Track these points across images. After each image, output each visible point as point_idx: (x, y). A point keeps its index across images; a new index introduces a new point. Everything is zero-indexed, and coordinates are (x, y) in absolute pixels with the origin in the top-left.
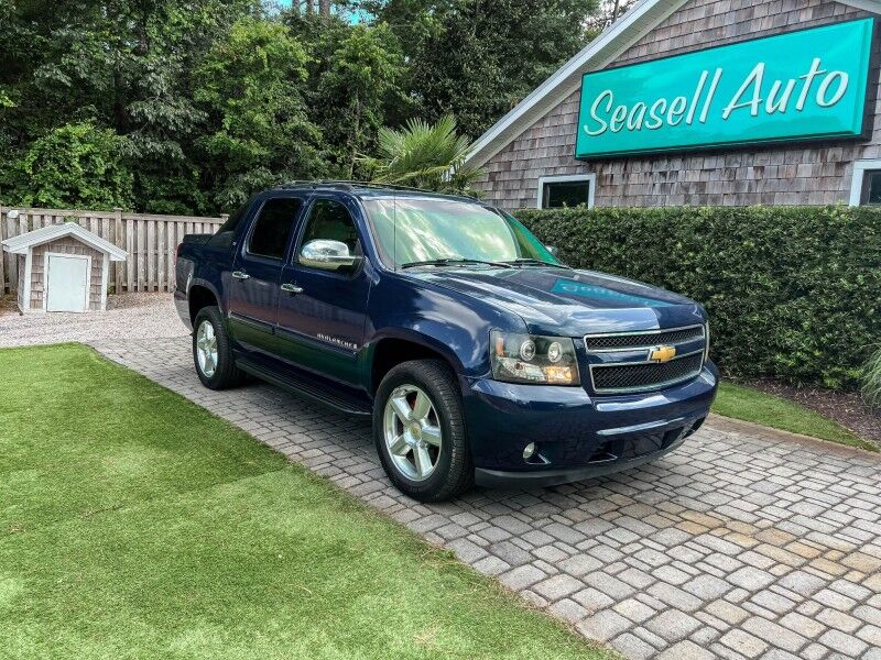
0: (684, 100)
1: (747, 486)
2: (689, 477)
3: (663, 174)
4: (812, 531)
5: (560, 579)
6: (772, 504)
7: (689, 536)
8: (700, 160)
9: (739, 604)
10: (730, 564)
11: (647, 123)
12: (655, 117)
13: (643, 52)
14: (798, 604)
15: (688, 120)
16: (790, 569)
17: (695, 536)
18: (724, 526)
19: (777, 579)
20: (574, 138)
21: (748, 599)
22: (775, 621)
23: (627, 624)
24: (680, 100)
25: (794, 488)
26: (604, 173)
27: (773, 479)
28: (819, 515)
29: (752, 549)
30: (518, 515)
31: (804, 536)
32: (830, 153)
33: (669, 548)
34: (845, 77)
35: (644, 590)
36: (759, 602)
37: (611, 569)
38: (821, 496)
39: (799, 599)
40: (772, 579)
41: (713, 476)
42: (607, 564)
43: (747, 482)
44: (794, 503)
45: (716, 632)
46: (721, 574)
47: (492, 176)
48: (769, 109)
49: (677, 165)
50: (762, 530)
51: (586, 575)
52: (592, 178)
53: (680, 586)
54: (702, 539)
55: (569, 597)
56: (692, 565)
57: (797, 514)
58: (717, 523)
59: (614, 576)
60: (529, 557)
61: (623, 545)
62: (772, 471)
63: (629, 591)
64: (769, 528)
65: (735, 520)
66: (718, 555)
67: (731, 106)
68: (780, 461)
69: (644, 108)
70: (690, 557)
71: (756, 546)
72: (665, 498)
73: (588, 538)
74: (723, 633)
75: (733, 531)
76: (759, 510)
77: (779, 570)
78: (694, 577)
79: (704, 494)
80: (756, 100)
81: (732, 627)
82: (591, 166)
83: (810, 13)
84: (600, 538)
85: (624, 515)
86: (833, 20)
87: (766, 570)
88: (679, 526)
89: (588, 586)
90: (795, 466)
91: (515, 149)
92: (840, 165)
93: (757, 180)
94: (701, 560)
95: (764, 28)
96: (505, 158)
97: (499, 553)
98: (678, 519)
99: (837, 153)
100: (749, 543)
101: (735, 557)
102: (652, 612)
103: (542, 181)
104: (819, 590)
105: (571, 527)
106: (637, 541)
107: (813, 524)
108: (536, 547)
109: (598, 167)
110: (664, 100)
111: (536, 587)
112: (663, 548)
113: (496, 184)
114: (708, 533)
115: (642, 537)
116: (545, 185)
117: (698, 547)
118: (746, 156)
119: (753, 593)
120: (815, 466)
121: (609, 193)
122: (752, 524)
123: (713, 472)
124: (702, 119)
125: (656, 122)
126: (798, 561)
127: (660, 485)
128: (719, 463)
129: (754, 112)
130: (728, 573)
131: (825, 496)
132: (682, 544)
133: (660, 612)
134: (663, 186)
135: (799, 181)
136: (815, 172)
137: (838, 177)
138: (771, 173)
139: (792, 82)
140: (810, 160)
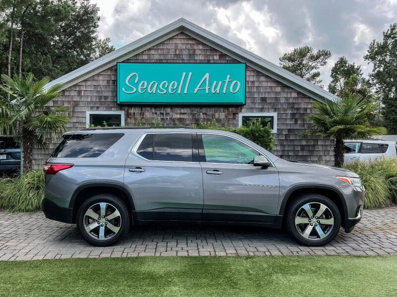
0: (176, 83)
3: (163, 114)
8: (180, 109)
11: (158, 91)
12: (163, 89)
13: (145, 57)
15: (179, 92)
24: (174, 83)
26: (129, 111)
32: (230, 109)
48: (213, 91)
49: (169, 110)
52: (122, 113)
67: (198, 88)
69: (156, 84)
80: (207, 88)
82: (121, 107)
83: (218, 56)
86: (226, 62)
91: (67, 94)
92: (235, 114)
93: (205, 119)
95: (200, 58)
99: (233, 109)
103: (88, 113)
109: (126, 109)
110: (165, 82)
116: (91, 115)
118: (199, 108)
124: (185, 92)
125: (163, 91)
129: (207, 92)
134: (162, 119)
135: (220, 120)
136: (226, 116)
137: (234, 118)
138: (210, 116)
139: (220, 82)
140: (224, 112)
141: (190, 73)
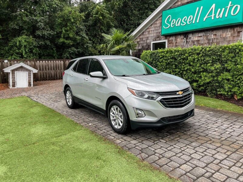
0: (192, 16)
1: (217, 128)
2: (199, 126)
4: (237, 140)
5: (163, 159)
6: (224, 133)
7: (201, 144)
8: (198, 33)
9: (217, 164)
10: (214, 152)
11: (181, 24)
12: (184, 22)
14: (235, 163)
15: (194, 22)
16: (232, 152)
17: (202, 144)
18: (211, 140)
19: (228, 156)
20: (161, 30)
21: (220, 163)
22: (229, 169)
23: (184, 172)
24: (191, 17)
25: (230, 128)
26: (170, 39)
27: (224, 125)
28: (239, 136)
29: (219, 147)
30: (150, 140)
31: (235, 142)
32: (236, 29)
33: (195, 148)
34: (239, 6)
35: (188, 161)
36: (224, 163)
37: (178, 155)
38: (239, 130)
39: (235, 162)
40: (227, 156)
41: (206, 125)
42: (177, 154)
43: (217, 127)
44: (231, 132)
45: (211, 174)
46: (211, 155)
47: (138, 42)
48: (217, 17)
49: (191, 35)
50: (222, 141)
51: (171, 157)
52: (166, 41)
53: (199, 160)
54: (205, 145)
55: (166, 164)
56: (202, 153)
57: (232, 135)
58: (209, 139)
59: (179, 157)
60: (153, 153)
61: (181, 148)
62: (223, 123)
63: (184, 162)
64: (224, 140)
65: (214, 138)
66: (210, 149)
67: (206, 17)
68: (226, 120)
69: (180, 20)
70: (201, 150)
71: (221, 146)
72: (193, 132)
73: (171, 146)
74: (213, 174)
75: (214, 142)
76: (221, 135)
77: (228, 153)
78: (203, 157)
79: (204, 131)
80: (213, 15)
81: (216, 172)
82: (166, 37)
84: (174, 146)
85: (181, 138)
87: (225, 153)
88: (197, 141)
89: (171, 161)
90: (230, 121)
91: (144, 34)
92: (239, 32)
93: (214, 38)
94: (205, 151)
96: (141, 37)
97: (145, 152)
98: (197, 139)
99: (239, 29)
100: (219, 145)
101: (215, 150)
102: (191, 168)
104: (241, 159)
105: (165, 143)
106: (185, 146)
107: (237, 138)
108: (156, 150)
109: (168, 38)
110: (186, 17)
111: (156, 162)
112: (193, 148)
113: (139, 44)
114: (206, 142)
115: (187, 145)
116: (153, 44)
117: (204, 147)
118: (211, 32)
119: (221, 161)
120: (236, 121)
121: (171, 45)
122: (219, 139)
123: (206, 124)
124: (198, 21)
125: (184, 23)
126: (234, 150)
127: (191, 129)
128: (208, 121)
129: (213, 18)
130: (213, 155)
131: (241, 130)
132: (199, 146)
133: (194, 168)
135: (227, 38)
136: (231, 35)
137: (238, 36)
138: (218, 36)
139: (223, 9)
140: (230, 32)
141: (202, 7)
